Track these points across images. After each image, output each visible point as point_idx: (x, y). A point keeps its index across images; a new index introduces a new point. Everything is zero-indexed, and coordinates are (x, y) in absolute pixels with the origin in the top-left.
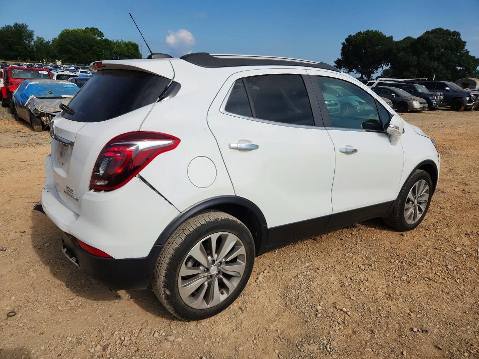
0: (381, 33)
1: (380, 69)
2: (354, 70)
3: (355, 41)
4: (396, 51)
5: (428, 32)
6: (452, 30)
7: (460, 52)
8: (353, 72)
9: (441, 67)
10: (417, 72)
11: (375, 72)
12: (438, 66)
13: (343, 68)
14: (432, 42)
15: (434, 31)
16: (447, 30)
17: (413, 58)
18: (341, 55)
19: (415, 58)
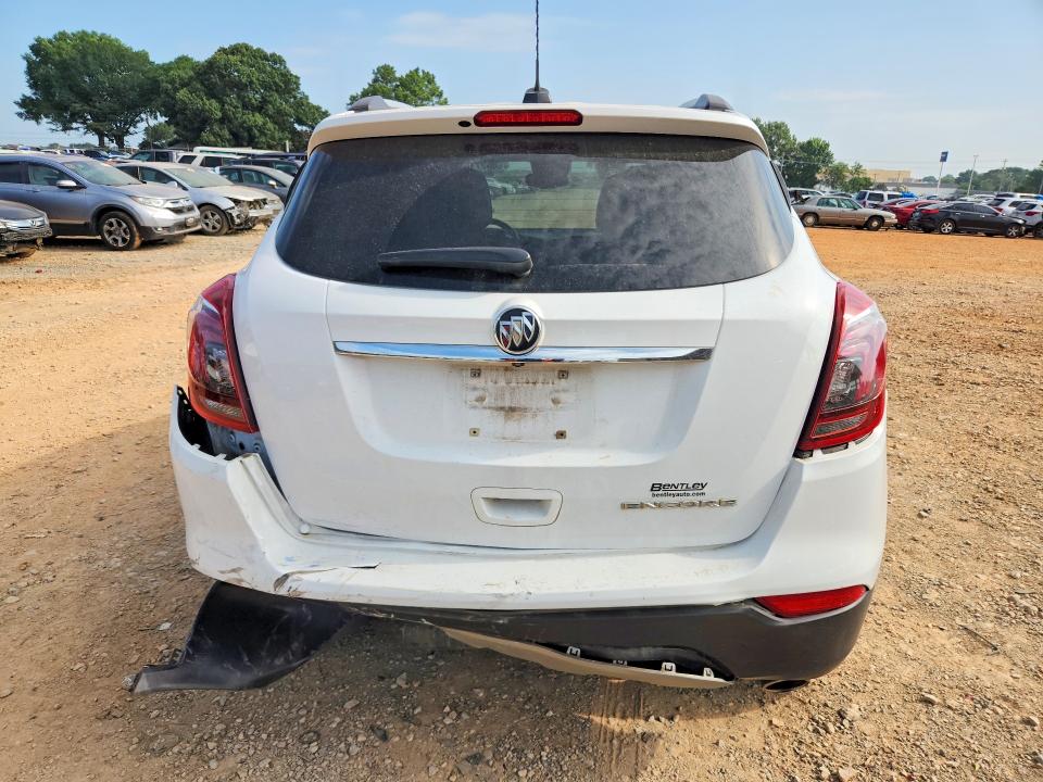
0: (117, 40)
1: (142, 126)
2: (74, 125)
3: (60, 54)
4: (170, 86)
5: (223, 51)
6: (269, 51)
7: (295, 97)
8: (77, 129)
9: (270, 125)
10: (226, 133)
11: (132, 129)
12: (264, 124)
13: (45, 120)
14: (237, 71)
15: (235, 50)
16: (259, 50)
17: (210, 105)
18: (31, 86)
19: (215, 104)
